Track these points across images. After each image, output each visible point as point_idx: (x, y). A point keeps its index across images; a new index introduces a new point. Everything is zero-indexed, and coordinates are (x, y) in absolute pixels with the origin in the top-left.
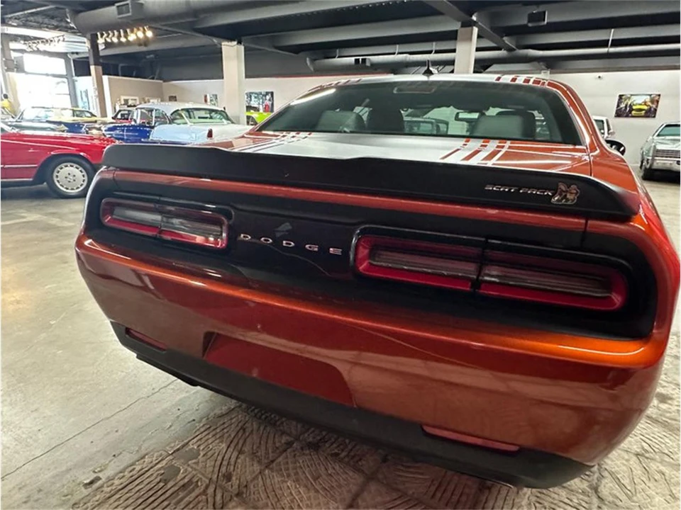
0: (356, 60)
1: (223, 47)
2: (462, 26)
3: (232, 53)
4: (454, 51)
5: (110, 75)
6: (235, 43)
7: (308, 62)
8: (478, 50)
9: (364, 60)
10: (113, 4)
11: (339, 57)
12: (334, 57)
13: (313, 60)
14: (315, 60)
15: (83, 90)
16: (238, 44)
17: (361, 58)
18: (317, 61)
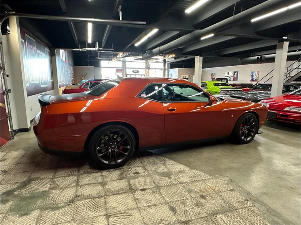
0: (257, 57)
1: (196, 58)
2: (279, 42)
3: (198, 61)
4: (275, 53)
5: (180, 68)
6: (199, 56)
7: (239, 60)
8: (289, 52)
9: (261, 57)
10: (146, 52)
11: (252, 56)
12: (250, 57)
13: (241, 59)
14: (242, 58)
15: (171, 73)
16: (200, 56)
17: (259, 56)
18: (243, 59)
